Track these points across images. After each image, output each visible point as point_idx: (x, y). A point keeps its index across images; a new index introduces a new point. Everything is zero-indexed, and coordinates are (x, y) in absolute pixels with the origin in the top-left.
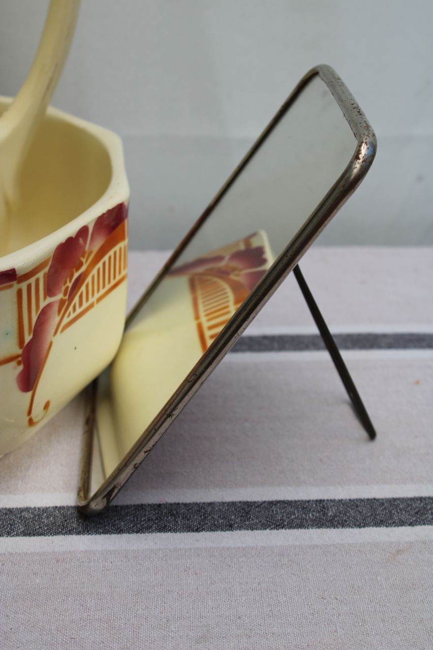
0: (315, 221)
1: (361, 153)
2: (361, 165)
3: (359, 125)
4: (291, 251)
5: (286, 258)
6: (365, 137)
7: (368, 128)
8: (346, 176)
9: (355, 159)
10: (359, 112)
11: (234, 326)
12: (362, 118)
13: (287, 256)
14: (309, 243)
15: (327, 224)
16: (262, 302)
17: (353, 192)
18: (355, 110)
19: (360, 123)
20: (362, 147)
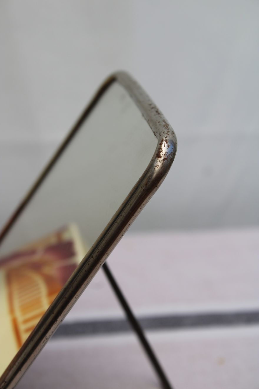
0: (119, 221)
1: (161, 151)
2: (163, 163)
3: (158, 124)
4: (97, 251)
5: (92, 259)
6: (166, 135)
7: (167, 126)
8: (148, 175)
9: (156, 157)
10: (157, 112)
11: (42, 330)
12: (160, 117)
13: (92, 257)
14: (114, 243)
15: (132, 223)
16: (70, 304)
17: (156, 190)
18: (153, 110)
19: (159, 122)
20: (163, 146)
